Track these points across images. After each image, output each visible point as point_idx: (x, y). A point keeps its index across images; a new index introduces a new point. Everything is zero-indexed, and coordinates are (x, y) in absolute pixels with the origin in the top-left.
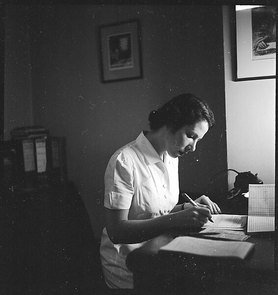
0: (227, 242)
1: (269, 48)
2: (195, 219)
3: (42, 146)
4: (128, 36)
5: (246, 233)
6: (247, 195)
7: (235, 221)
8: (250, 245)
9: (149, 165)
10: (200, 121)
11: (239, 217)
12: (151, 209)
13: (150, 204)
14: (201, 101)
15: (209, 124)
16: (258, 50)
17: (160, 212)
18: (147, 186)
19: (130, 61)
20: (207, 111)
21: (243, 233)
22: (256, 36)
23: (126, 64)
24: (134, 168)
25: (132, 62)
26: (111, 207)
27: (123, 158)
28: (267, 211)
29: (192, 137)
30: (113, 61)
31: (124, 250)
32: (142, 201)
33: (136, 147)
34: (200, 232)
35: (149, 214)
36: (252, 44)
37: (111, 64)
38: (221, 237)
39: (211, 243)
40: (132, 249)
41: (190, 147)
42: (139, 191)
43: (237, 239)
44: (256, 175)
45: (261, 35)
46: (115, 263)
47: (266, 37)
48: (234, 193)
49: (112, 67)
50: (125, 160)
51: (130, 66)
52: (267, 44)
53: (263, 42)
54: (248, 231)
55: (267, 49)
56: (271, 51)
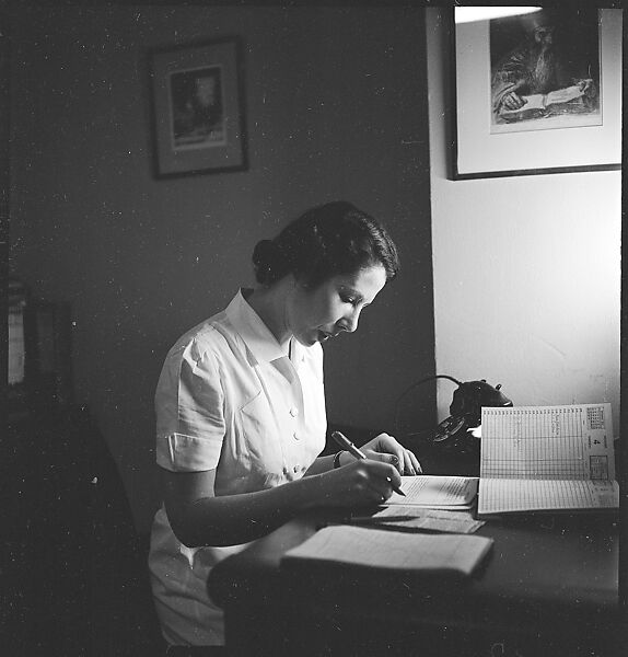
0: (434, 537)
1: (526, 107)
2: (360, 486)
3: (16, 324)
4: (215, 73)
5: (476, 517)
6: (477, 432)
7: (453, 490)
8: (483, 543)
10: (369, 265)
11: (460, 480)
12: (263, 467)
13: (261, 454)
14: (371, 219)
15: (387, 271)
16: (503, 111)
17: (284, 470)
19: (220, 129)
20: (383, 243)
21: (468, 516)
22: (498, 79)
25: (224, 133)
26: (174, 467)
28: (522, 466)
29: (349, 302)
30: (181, 130)
32: (244, 449)
34: (375, 516)
35: (259, 478)
36: (489, 98)
37: (176, 137)
38: (420, 526)
40: (221, 557)
41: (345, 323)
42: (236, 426)
43: (455, 530)
44: (498, 388)
45: (509, 79)
46: (184, 588)
47: (521, 82)
48: (451, 428)
49: (178, 144)
50: (200, 359)
52: (524, 98)
53: (514, 94)
54: (479, 512)
55: (522, 109)
56: (532, 114)
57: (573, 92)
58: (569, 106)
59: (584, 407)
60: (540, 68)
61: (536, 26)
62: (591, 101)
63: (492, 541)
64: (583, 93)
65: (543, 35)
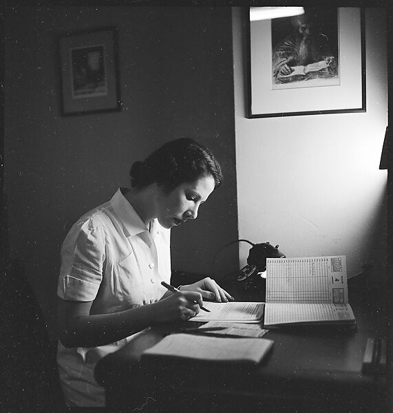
0: (237, 340)
5: (263, 327)
6: (264, 275)
7: (249, 311)
8: (267, 343)
9: (130, 237)
10: (204, 176)
11: (253, 304)
12: (131, 300)
14: (204, 148)
15: (215, 180)
16: (280, 76)
17: (144, 302)
18: (126, 267)
20: (212, 163)
21: (258, 327)
22: (276, 56)
23: (97, 89)
24: (107, 242)
27: (91, 227)
28: (291, 295)
29: (192, 200)
30: (77, 86)
31: (92, 356)
32: (119, 289)
33: (111, 210)
34: (200, 327)
37: (75, 89)
38: (228, 333)
39: (215, 341)
40: (103, 355)
41: (190, 213)
42: (114, 274)
43: (250, 335)
44: (277, 247)
45: (283, 56)
46: (79, 375)
47: (290, 58)
48: (248, 272)
49: (76, 94)
50: (93, 230)
51: (102, 92)
52: (292, 68)
53: (286, 65)
54: (265, 324)
55: (291, 75)
56: (297, 78)
57: (322, 64)
58: (320, 73)
59: (329, 258)
60: (302, 49)
61: (300, 23)
62: (333, 70)
63: (273, 342)
64: (328, 65)
65: (304, 29)
